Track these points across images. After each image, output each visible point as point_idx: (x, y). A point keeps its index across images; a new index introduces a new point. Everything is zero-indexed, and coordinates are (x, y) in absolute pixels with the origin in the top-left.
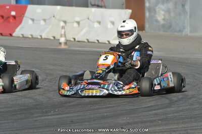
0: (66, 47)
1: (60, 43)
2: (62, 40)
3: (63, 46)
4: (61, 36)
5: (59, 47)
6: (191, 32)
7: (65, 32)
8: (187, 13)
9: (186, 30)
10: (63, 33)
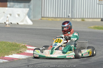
0: (9, 26)
1: (6, 24)
2: (7, 23)
3: (8, 26)
4: (7, 21)
5: (6, 26)
6: (33, 18)
7: (8, 19)
8: (31, 9)
9: (31, 17)
10: (7, 20)
